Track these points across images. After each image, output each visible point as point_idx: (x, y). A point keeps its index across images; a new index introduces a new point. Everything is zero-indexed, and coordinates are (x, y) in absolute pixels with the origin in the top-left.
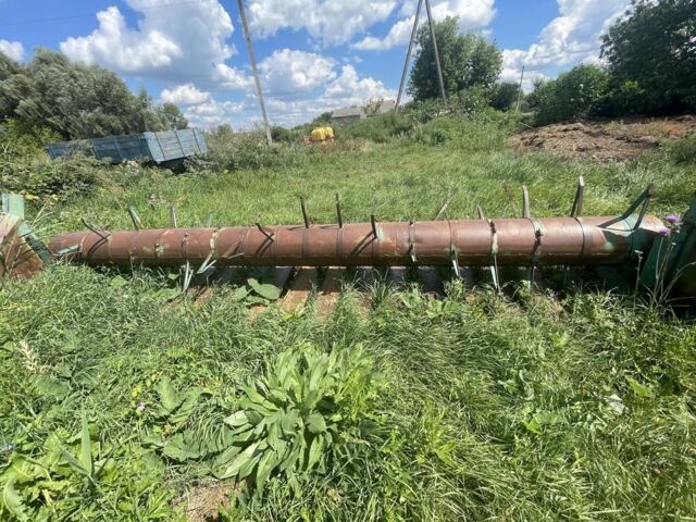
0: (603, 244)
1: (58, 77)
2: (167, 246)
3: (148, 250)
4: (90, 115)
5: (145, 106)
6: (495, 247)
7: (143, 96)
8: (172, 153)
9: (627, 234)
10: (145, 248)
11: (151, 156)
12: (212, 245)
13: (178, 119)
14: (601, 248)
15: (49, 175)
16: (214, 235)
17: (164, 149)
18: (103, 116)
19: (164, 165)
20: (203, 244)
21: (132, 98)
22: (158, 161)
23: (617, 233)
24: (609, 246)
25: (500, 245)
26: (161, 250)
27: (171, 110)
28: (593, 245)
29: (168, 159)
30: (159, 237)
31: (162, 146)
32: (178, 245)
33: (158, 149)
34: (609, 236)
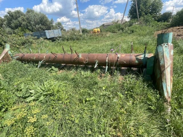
0: (135, 61)
1: (31, 16)
2: (36, 57)
3: (32, 58)
4: (38, 26)
5: (52, 23)
6: (107, 61)
7: (52, 21)
8: (52, 36)
9: (142, 58)
10: (31, 58)
11: (46, 36)
12: (44, 57)
13: (61, 26)
14: (135, 62)
15: (22, 41)
16: (45, 55)
17: (50, 35)
18: (41, 26)
19: (50, 39)
20: (43, 57)
21: (49, 21)
22: (48, 38)
23: (139, 58)
24: (137, 62)
25: (108, 60)
26: (34, 58)
27: (59, 24)
28: (133, 61)
29: (50, 37)
30: (34, 55)
31: (49, 34)
32: (38, 57)
33: (48, 34)
34: (137, 59)
